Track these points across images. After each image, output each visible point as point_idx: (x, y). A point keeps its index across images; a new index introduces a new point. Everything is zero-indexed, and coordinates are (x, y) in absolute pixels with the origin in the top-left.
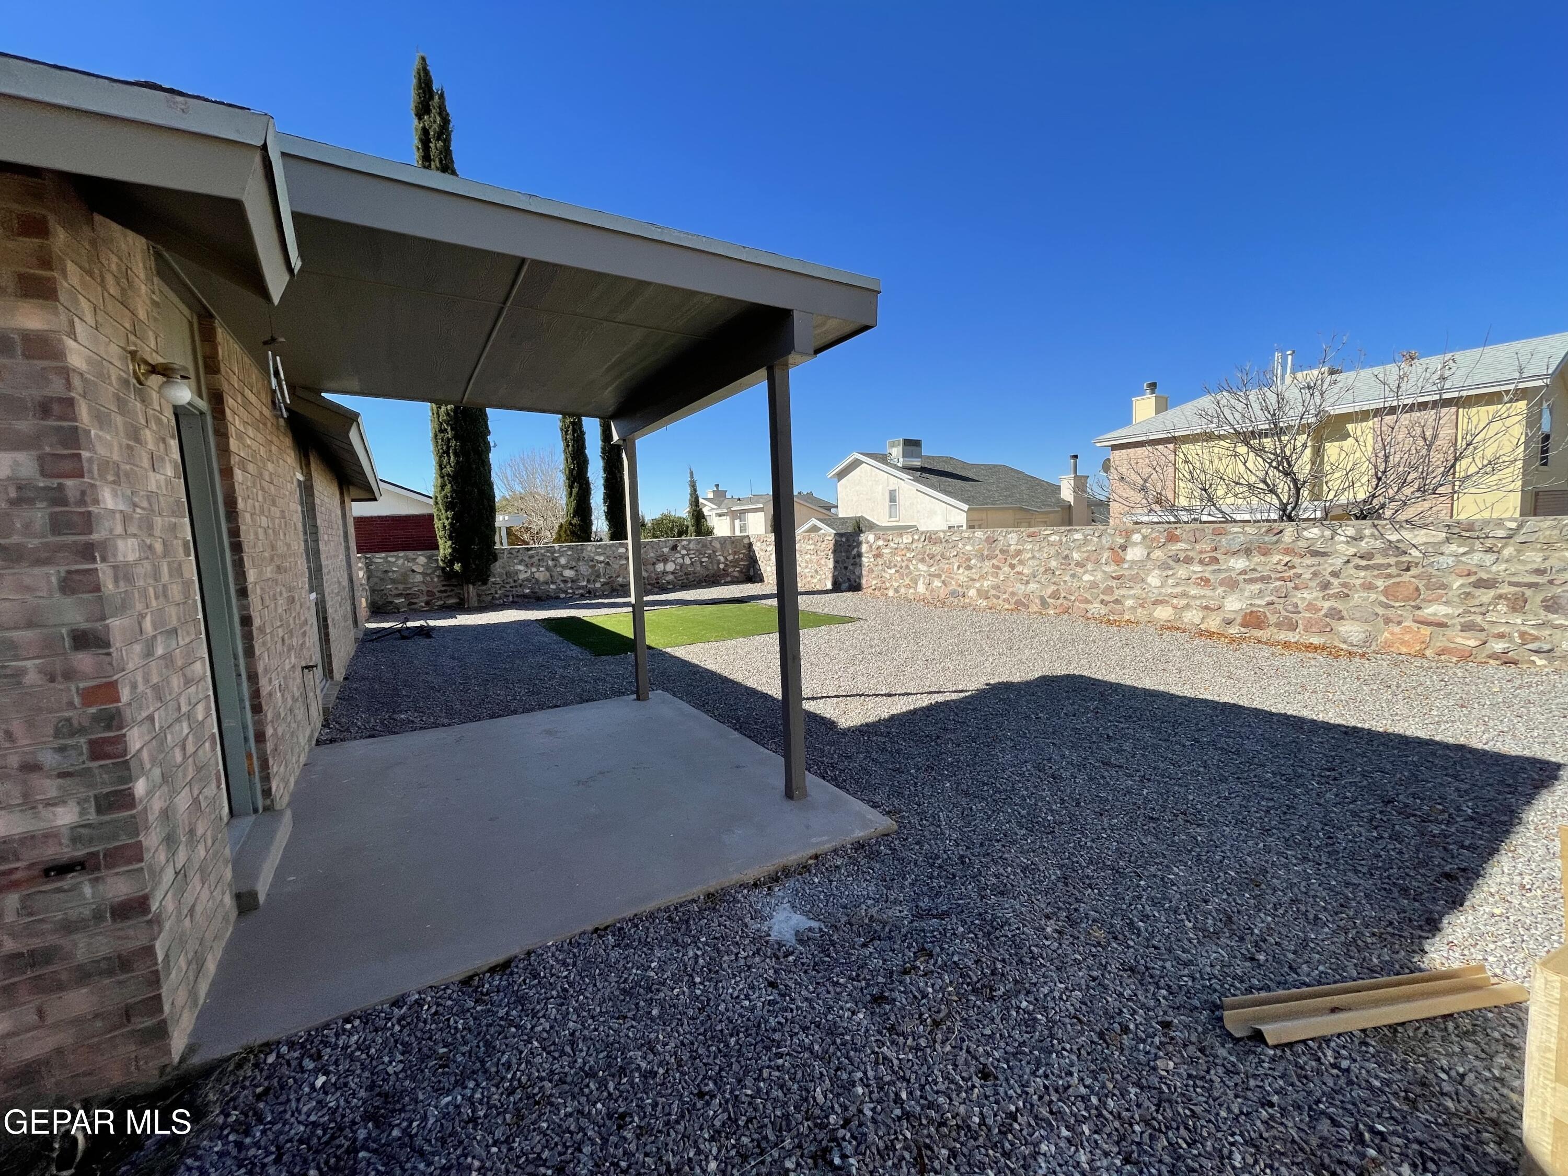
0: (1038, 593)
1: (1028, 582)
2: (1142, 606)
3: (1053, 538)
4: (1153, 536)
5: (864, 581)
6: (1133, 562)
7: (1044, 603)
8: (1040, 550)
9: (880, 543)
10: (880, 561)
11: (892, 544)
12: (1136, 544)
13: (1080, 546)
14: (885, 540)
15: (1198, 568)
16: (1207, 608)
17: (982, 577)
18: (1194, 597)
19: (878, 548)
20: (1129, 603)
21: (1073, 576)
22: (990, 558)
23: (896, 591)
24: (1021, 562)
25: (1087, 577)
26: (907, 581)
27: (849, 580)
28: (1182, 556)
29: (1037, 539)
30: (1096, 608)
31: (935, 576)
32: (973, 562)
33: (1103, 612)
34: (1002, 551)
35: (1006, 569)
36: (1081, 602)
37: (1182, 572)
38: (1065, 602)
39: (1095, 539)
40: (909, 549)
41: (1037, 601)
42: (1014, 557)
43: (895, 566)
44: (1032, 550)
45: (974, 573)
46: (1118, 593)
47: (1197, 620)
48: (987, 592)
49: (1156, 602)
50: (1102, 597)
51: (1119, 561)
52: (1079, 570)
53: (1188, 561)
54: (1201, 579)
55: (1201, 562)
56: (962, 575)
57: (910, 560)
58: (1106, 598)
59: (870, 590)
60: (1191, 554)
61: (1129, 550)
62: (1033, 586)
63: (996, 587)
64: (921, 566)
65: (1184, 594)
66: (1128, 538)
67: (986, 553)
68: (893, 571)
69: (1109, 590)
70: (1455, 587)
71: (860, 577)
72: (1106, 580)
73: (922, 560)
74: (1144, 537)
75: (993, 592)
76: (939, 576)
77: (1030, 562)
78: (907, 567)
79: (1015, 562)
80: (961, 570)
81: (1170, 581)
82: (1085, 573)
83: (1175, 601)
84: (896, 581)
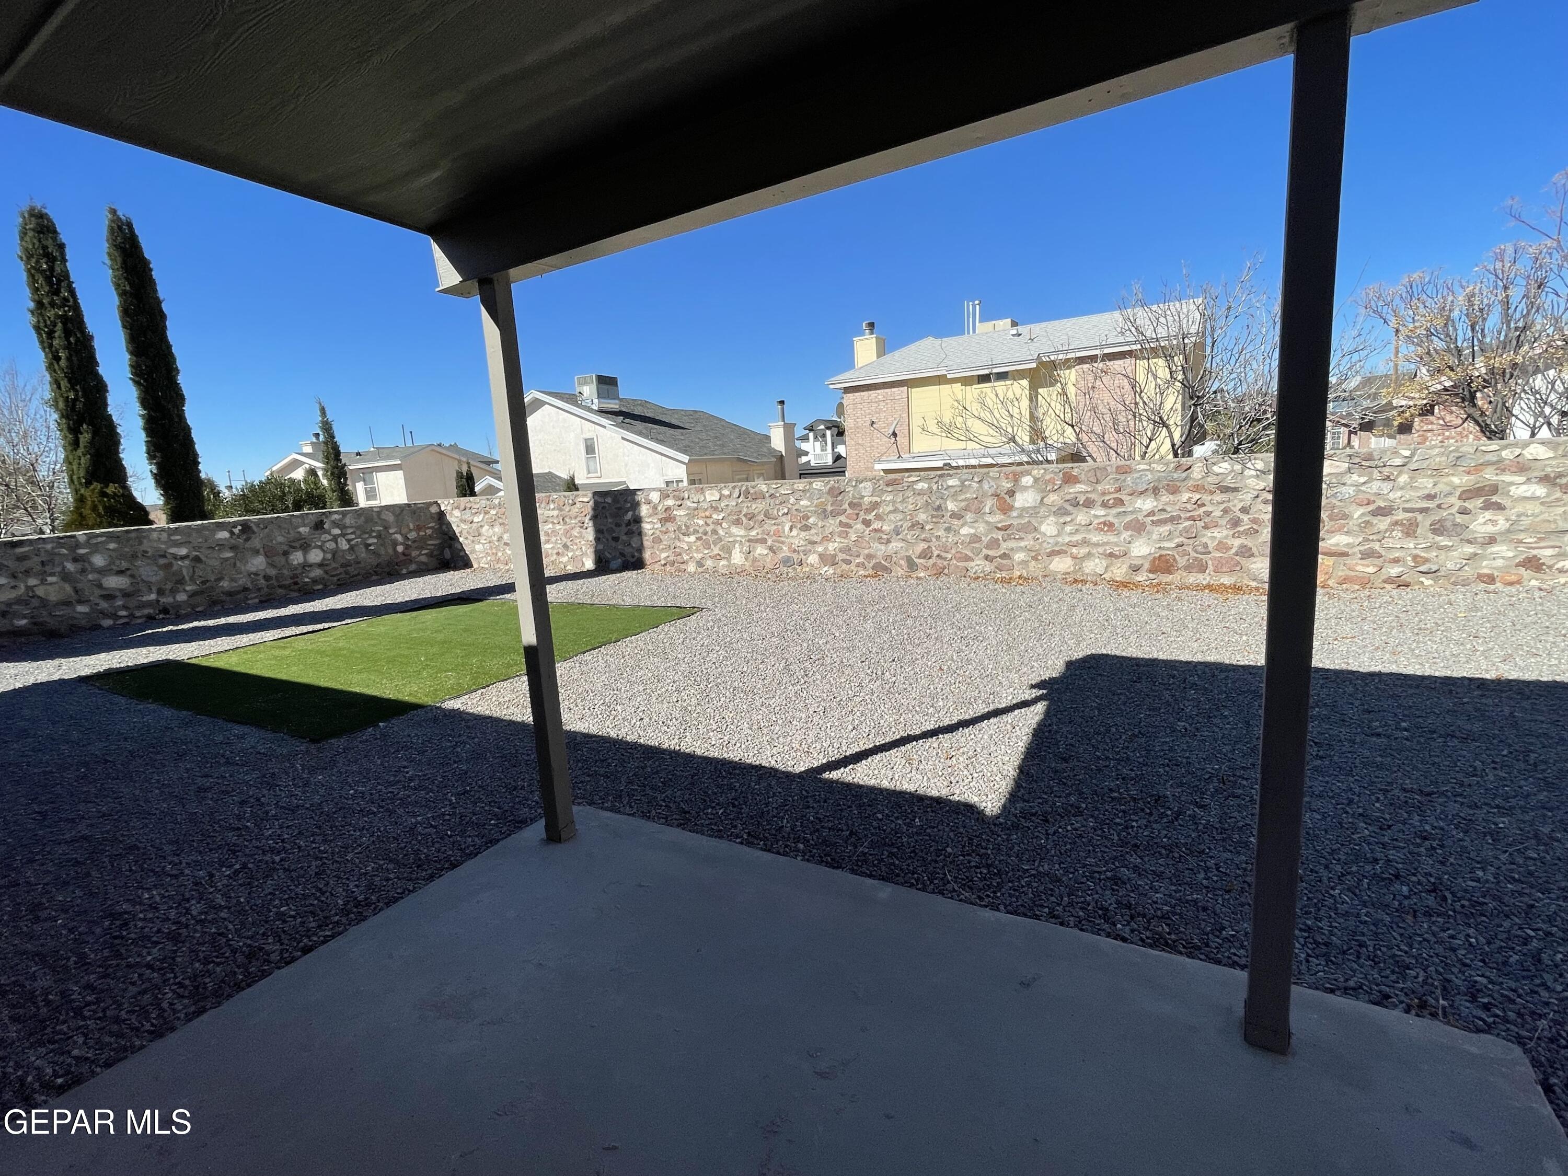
0: (904, 553)
1: (889, 541)
2: (1035, 558)
3: (920, 486)
4: (1047, 477)
5: (647, 555)
6: (1023, 509)
7: (912, 565)
8: (903, 501)
9: (670, 502)
10: (671, 526)
11: (689, 504)
12: (1026, 488)
13: (955, 494)
14: (676, 498)
15: (1101, 512)
16: (1111, 555)
17: (826, 539)
18: (1097, 545)
19: (668, 509)
20: (1019, 556)
21: (948, 530)
22: (834, 514)
23: (700, 564)
24: (879, 517)
25: (965, 531)
26: (716, 551)
27: (622, 555)
28: (1082, 499)
29: (899, 487)
30: (978, 565)
31: (757, 541)
32: (811, 520)
33: (988, 569)
34: (852, 505)
35: (860, 526)
36: (960, 560)
37: (1081, 517)
38: (939, 561)
39: (975, 485)
40: (716, 509)
41: (902, 562)
42: (868, 511)
43: (696, 531)
44: (893, 502)
45: (813, 535)
46: (1004, 547)
47: (1100, 570)
48: (835, 556)
49: (1052, 554)
50: (985, 551)
51: (1006, 508)
52: (955, 522)
53: (1089, 504)
54: (1105, 523)
55: (1104, 505)
56: (797, 538)
57: (718, 523)
58: (991, 553)
59: (657, 567)
60: (1092, 496)
61: (1018, 496)
62: (895, 545)
63: (847, 550)
64: (735, 530)
65: (1085, 542)
66: (1016, 478)
67: (829, 508)
68: (692, 539)
69: (994, 544)
70: (1356, 516)
71: (640, 549)
73: (738, 522)
74: (1036, 480)
75: (841, 556)
76: (764, 541)
77: (892, 517)
78: (714, 532)
79: (871, 517)
80: (795, 532)
81: (1068, 528)
82: (963, 525)
83: (1074, 550)
84: (698, 551)
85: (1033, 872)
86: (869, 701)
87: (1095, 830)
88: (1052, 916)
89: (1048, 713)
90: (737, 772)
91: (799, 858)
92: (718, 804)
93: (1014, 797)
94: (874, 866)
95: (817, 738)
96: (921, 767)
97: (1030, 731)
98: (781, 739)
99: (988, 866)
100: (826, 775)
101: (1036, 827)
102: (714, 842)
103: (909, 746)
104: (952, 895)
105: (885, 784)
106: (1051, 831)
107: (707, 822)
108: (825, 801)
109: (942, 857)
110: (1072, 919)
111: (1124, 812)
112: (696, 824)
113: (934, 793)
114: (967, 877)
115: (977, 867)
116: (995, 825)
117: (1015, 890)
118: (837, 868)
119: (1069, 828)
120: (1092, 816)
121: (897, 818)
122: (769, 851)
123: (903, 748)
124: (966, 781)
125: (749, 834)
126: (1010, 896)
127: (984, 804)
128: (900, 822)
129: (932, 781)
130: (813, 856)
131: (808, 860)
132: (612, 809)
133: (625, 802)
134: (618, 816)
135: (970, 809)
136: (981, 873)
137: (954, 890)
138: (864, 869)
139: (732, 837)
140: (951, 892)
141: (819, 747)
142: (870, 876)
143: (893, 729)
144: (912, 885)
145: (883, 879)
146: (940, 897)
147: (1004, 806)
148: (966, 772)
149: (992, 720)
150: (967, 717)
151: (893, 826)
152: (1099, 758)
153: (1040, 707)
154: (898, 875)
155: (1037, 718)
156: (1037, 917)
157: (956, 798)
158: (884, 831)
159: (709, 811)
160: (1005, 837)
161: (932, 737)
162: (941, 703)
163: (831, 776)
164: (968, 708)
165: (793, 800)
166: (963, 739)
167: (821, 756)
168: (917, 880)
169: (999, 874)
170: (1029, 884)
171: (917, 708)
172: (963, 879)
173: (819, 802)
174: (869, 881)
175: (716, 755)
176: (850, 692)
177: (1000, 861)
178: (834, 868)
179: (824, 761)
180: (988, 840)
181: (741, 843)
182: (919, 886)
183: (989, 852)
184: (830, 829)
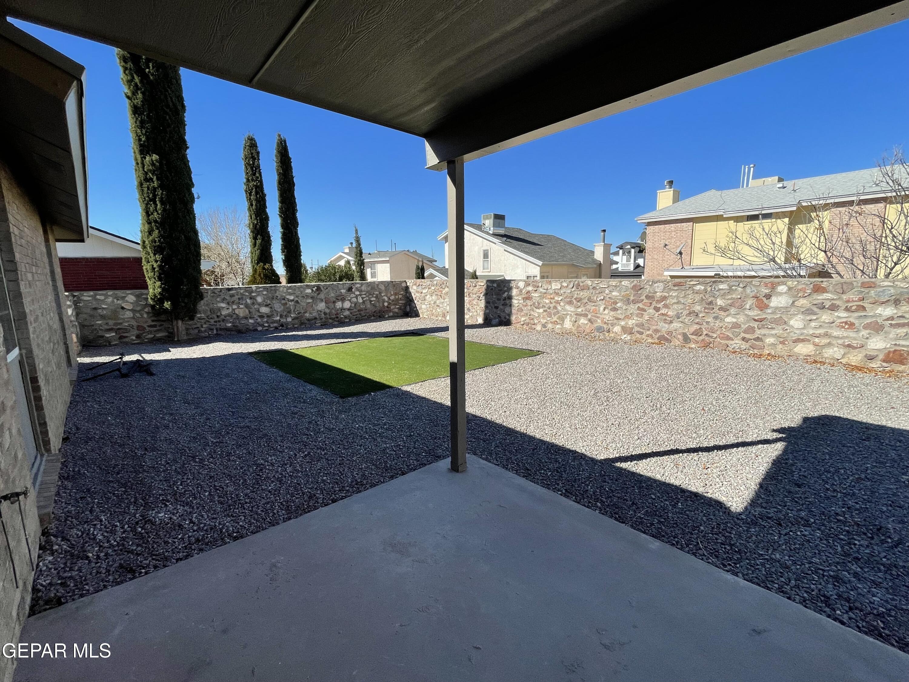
0: (681, 331)
1: (671, 322)
2: (782, 343)
3: (698, 287)
4: (800, 287)
5: (513, 318)
6: (776, 308)
7: (686, 339)
8: (684, 297)
9: (530, 288)
10: (529, 303)
11: (541, 290)
12: (781, 294)
13: (724, 294)
14: (534, 286)
15: (843, 314)
16: (849, 346)
17: (627, 317)
18: (838, 338)
19: (528, 292)
20: (769, 340)
21: (716, 318)
22: (634, 302)
23: (544, 326)
24: (666, 306)
25: (729, 319)
26: (555, 319)
27: (499, 317)
28: (828, 304)
29: (683, 288)
30: (737, 343)
31: (581, 315)
32: (619, 305)
33: (743, 347)
34: (647, 297)
35: (652, 311)
36: (722, 338)
37: (826, 317)
38: (707, 338)
39: (740, 289)
40: (557, 294)
41: (680, 337)
42: (658, 302)
43: (544, 307)
44: (677, 297)
45: (619, 314)
46: (758, 333)
47: (838, 356)
48: (632, 328)
49: (797, 341)
50: (743, 335)
51: (763, 307)
52: (722, 313)
53: (834, 308)
54: (846, 323)
55: (847, 309)
56: (608, 315)
57: (558, 302)
58: (747, 336)
59: (518, 325)
60: (837, 303)
61: (774, 299)
62: (676, 325)
63: (641, 325)
64: (568, 307)
65: (826, 335)
66: (773, 287)
67: (632, 298)
68: (541, 310)
69: (751, 330)
71: (510, 315)
72: (748, 321)
73: (570, 303)
74: (790, 289)
75: (636, 329)
76: (586, 315)
77: (675, 306)
78: (555, 308)
79: (660, 305)
80: (606, 312)
81: (813, 324)
82: (728, 316)
83: (817, 340)
84: (543, 318)
85: (766, 557)
86: (650, 423)
87: (821, 540)
88: (780, 590)
89: (785, 451)
90: (561, 452)
91: (597, 511)
92: (548, 469)
93: (753, 503)
94: (648, 527)
95: (613, 441)
96: (685, 471)
97: (770, 461)
98: (589, 437)
99: (731, 545)
100: (618, 464)
101: (771, 527)
102: (544, 491)
103: (677, 456)
104: (702, 557)
105: (658, 477)
106: (783, 532)
107: (541, 478)
108: (616, 480)
109: (696, 531)
110: (797, 597)
111: (848, 532)
112: (534, 478)
113: (693, 489)
114: (714, 549)
115: (722, 544)
116: (738, 519)
117: (751, 566)
118: (623, 523)
119: (799, 533)
120: (819, 529)
121: (666, 500)
122: (578, 503)
123: (672, 456)
124: (718, 486)
125: (566, 490)
126: (747, 568)
127: (730, 503)
128: (667, 503)
129: (692, 481)
130: (606, 512)
131: (603, 514)
132: (486, 459)
133: (494, 457)
134: (490, 464)
135: (719, 505)
136: (725, 548)
137: (704, 555)
138: (640, 527)
139: (556, 490)
140: (701, 555)
141: (614, 446)
142: (644, 533)
143: (666, 443)
144: (673, 545)
145: (653, 536)
146: (693, 557)
147: (746, 508)
148: (718, 480)
149: (740, 449)
150: (721, 444)
151: (662, 504)
152: (828, 489)
153: (780, 446)
154: (664, 536)
155: (776, 453)
156: (768, 588)
157: (709, 495)
158: (656, 506)
159: (543, 471)
160: (745, 528)
161: (693, 452)
162: (702, 432)
163: (621, 466)
164: (722, 438)
165: (595, 476)
166: (717, 458)
167: (615, 452)
168: (677, 542)
169: (739, 552)
170: (763, 565)
171: (684, 433)
172: (711, 549)
173: (612, 480)
174: (644, 535)
175: (548, 440)
176: (637, 415)
177: (740, 543)
178: (620, 522)
179: (617, 456)
180: (732, 528)
181: (561, 495)
182: (679, 547)
183: (732, 536)
184: (618, 498)
